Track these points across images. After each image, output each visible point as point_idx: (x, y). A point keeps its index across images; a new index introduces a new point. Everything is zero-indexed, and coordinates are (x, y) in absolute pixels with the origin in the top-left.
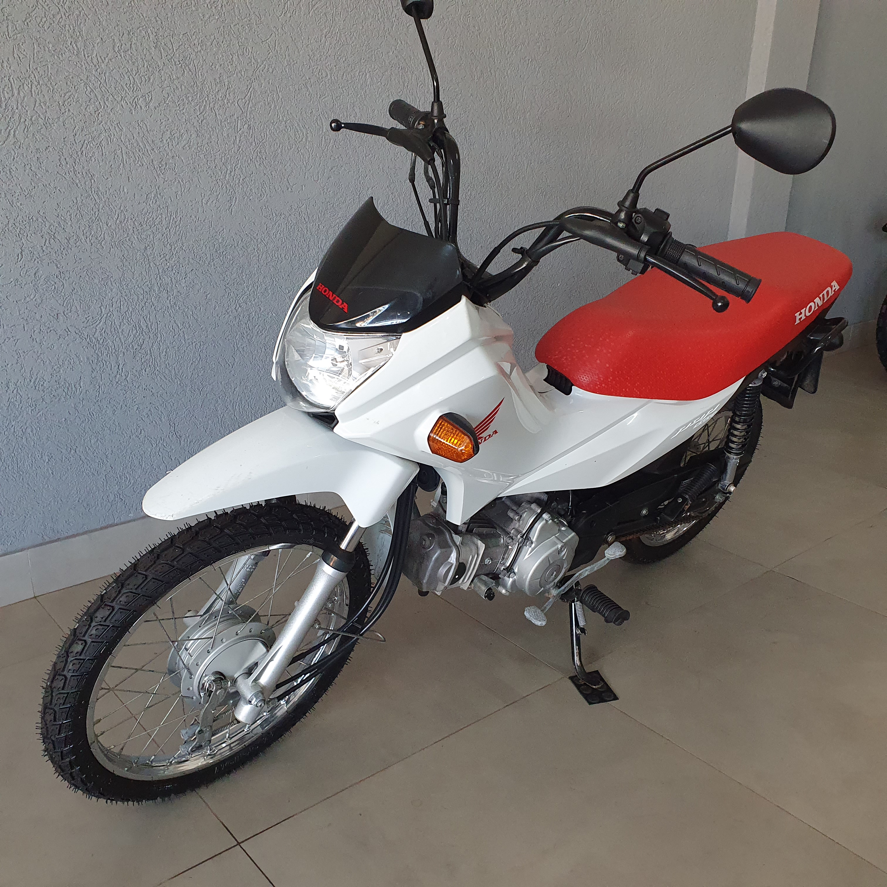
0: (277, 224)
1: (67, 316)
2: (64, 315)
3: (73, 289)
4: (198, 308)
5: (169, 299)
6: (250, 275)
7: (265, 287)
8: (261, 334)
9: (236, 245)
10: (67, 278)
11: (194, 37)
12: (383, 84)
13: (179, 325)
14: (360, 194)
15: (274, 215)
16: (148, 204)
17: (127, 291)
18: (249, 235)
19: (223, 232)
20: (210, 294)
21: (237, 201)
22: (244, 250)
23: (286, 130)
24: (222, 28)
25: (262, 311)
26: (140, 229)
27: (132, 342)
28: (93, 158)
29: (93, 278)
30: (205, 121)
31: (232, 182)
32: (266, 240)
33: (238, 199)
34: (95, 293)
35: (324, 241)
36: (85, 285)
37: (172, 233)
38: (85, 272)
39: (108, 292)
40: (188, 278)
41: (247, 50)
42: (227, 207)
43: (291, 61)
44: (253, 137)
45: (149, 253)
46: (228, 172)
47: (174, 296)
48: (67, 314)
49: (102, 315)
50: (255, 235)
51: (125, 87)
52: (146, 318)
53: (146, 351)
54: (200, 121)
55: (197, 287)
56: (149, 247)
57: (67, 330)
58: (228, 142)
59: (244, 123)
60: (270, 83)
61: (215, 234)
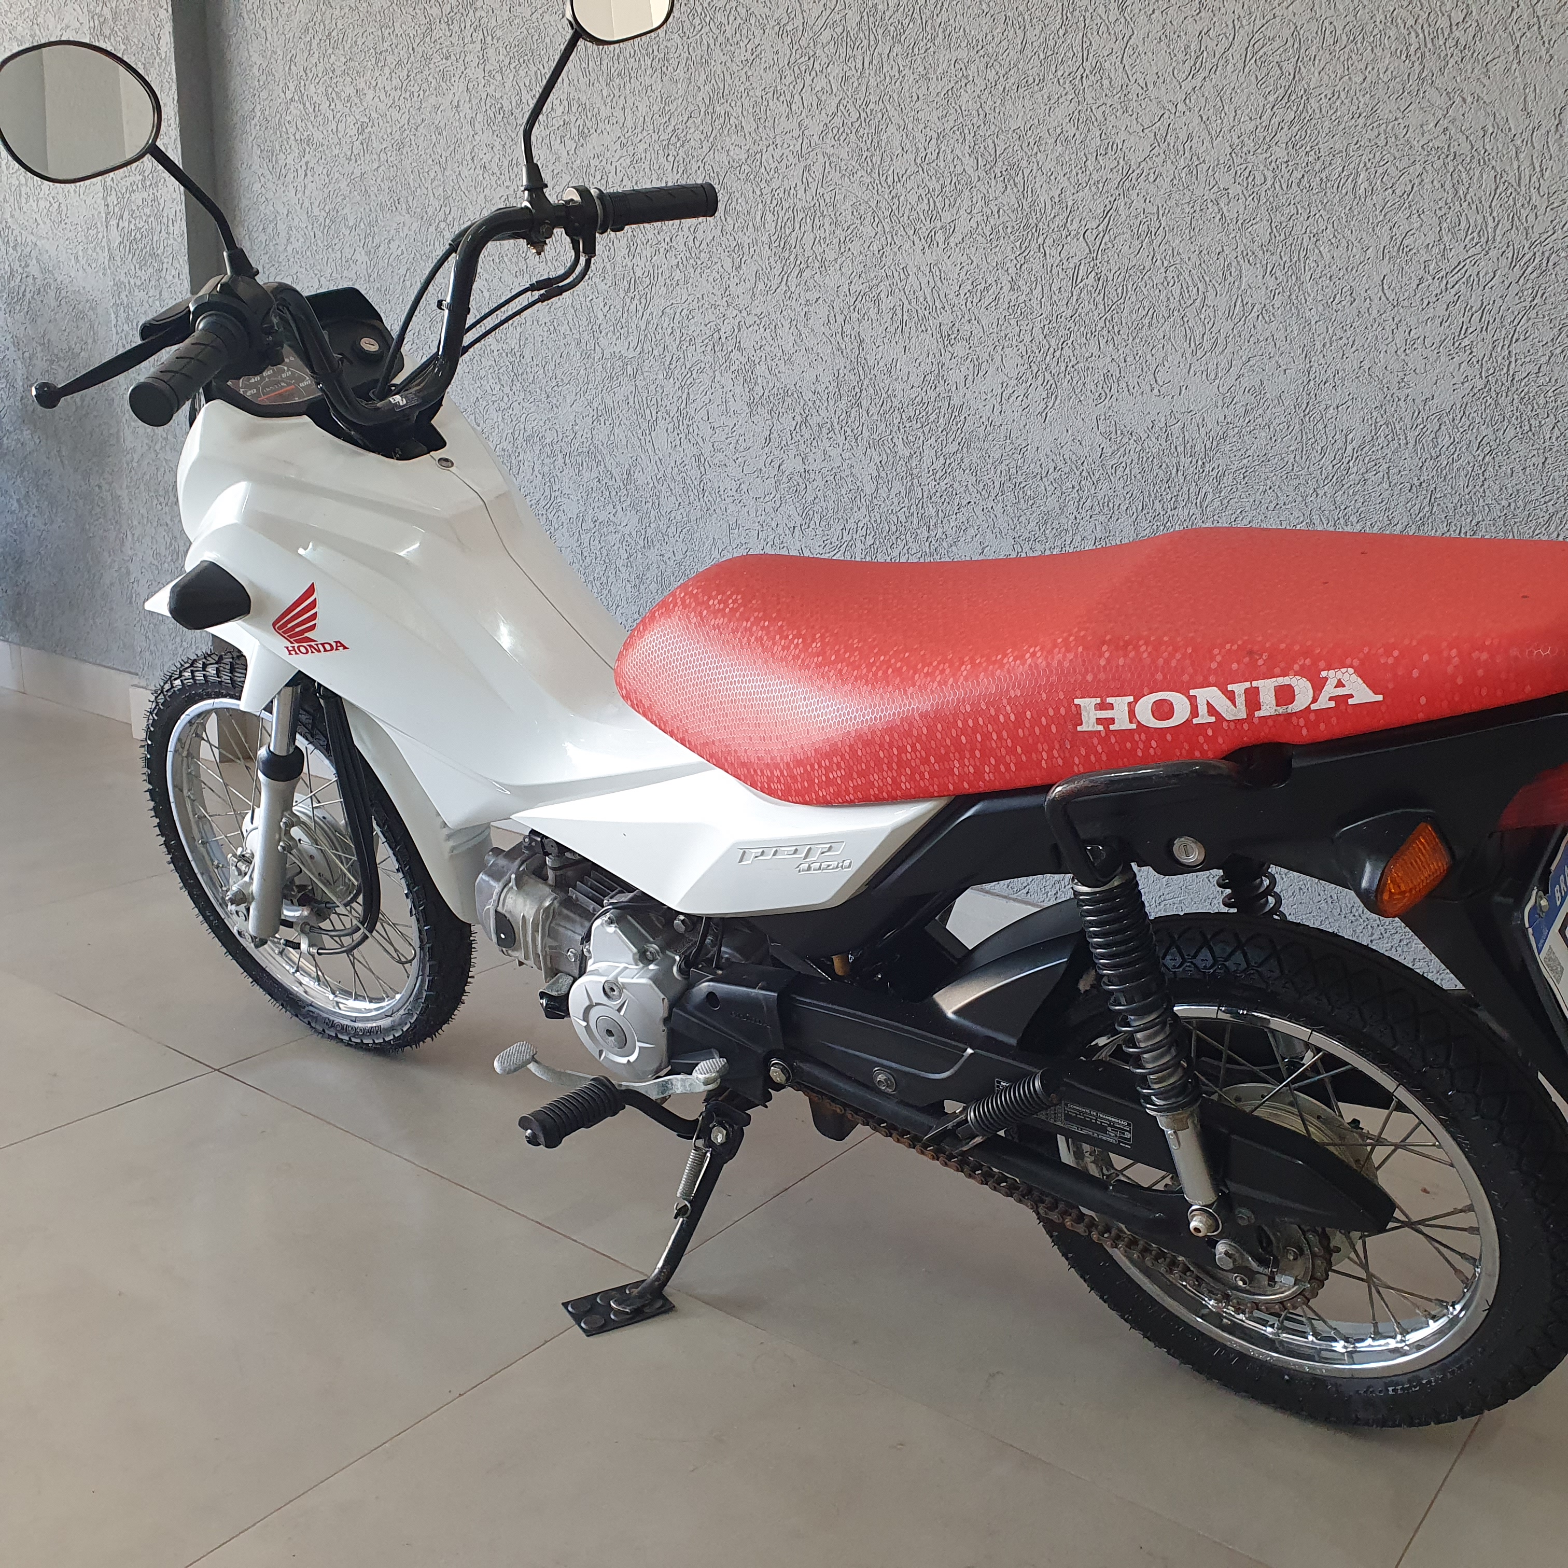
0: (1122, 450)
3: (815, 496)
5: (930, 540)
9: (1044, 475)
10: (811, 480)
11: (1030, 133)
12: (1399, 193)
14: (1305, 416)
15: (1119, 432)
16: (924, 389)
18: (1069, 462)
21: (1058, 401)
22: (1055, 485)
23: (1165, 283)
24: (1076, 113)
26: (908, 425)
28: (865, 316)
30: (1027, 266)
31: (1054, 369)
32: (1097, 474)
33: (1059, 398)
36: (830, 495)
37: (950, 440)
39: (854, 511)
40: (961, 513)
41: (1115, 146)
42: (1039, 409)
43: (1195, 158)
44: (1102, 294)
45: (914, 465)
46: (1052, 350)
48: (804, 529)
49: (842, 543)
50: (1080, 462)
51: (921, 214)
54: (1018, 267)
57: (800, 551)
58: (1057, 302)
59: (1089, 271)
60: (1148, 201)
61: (1013, 451)
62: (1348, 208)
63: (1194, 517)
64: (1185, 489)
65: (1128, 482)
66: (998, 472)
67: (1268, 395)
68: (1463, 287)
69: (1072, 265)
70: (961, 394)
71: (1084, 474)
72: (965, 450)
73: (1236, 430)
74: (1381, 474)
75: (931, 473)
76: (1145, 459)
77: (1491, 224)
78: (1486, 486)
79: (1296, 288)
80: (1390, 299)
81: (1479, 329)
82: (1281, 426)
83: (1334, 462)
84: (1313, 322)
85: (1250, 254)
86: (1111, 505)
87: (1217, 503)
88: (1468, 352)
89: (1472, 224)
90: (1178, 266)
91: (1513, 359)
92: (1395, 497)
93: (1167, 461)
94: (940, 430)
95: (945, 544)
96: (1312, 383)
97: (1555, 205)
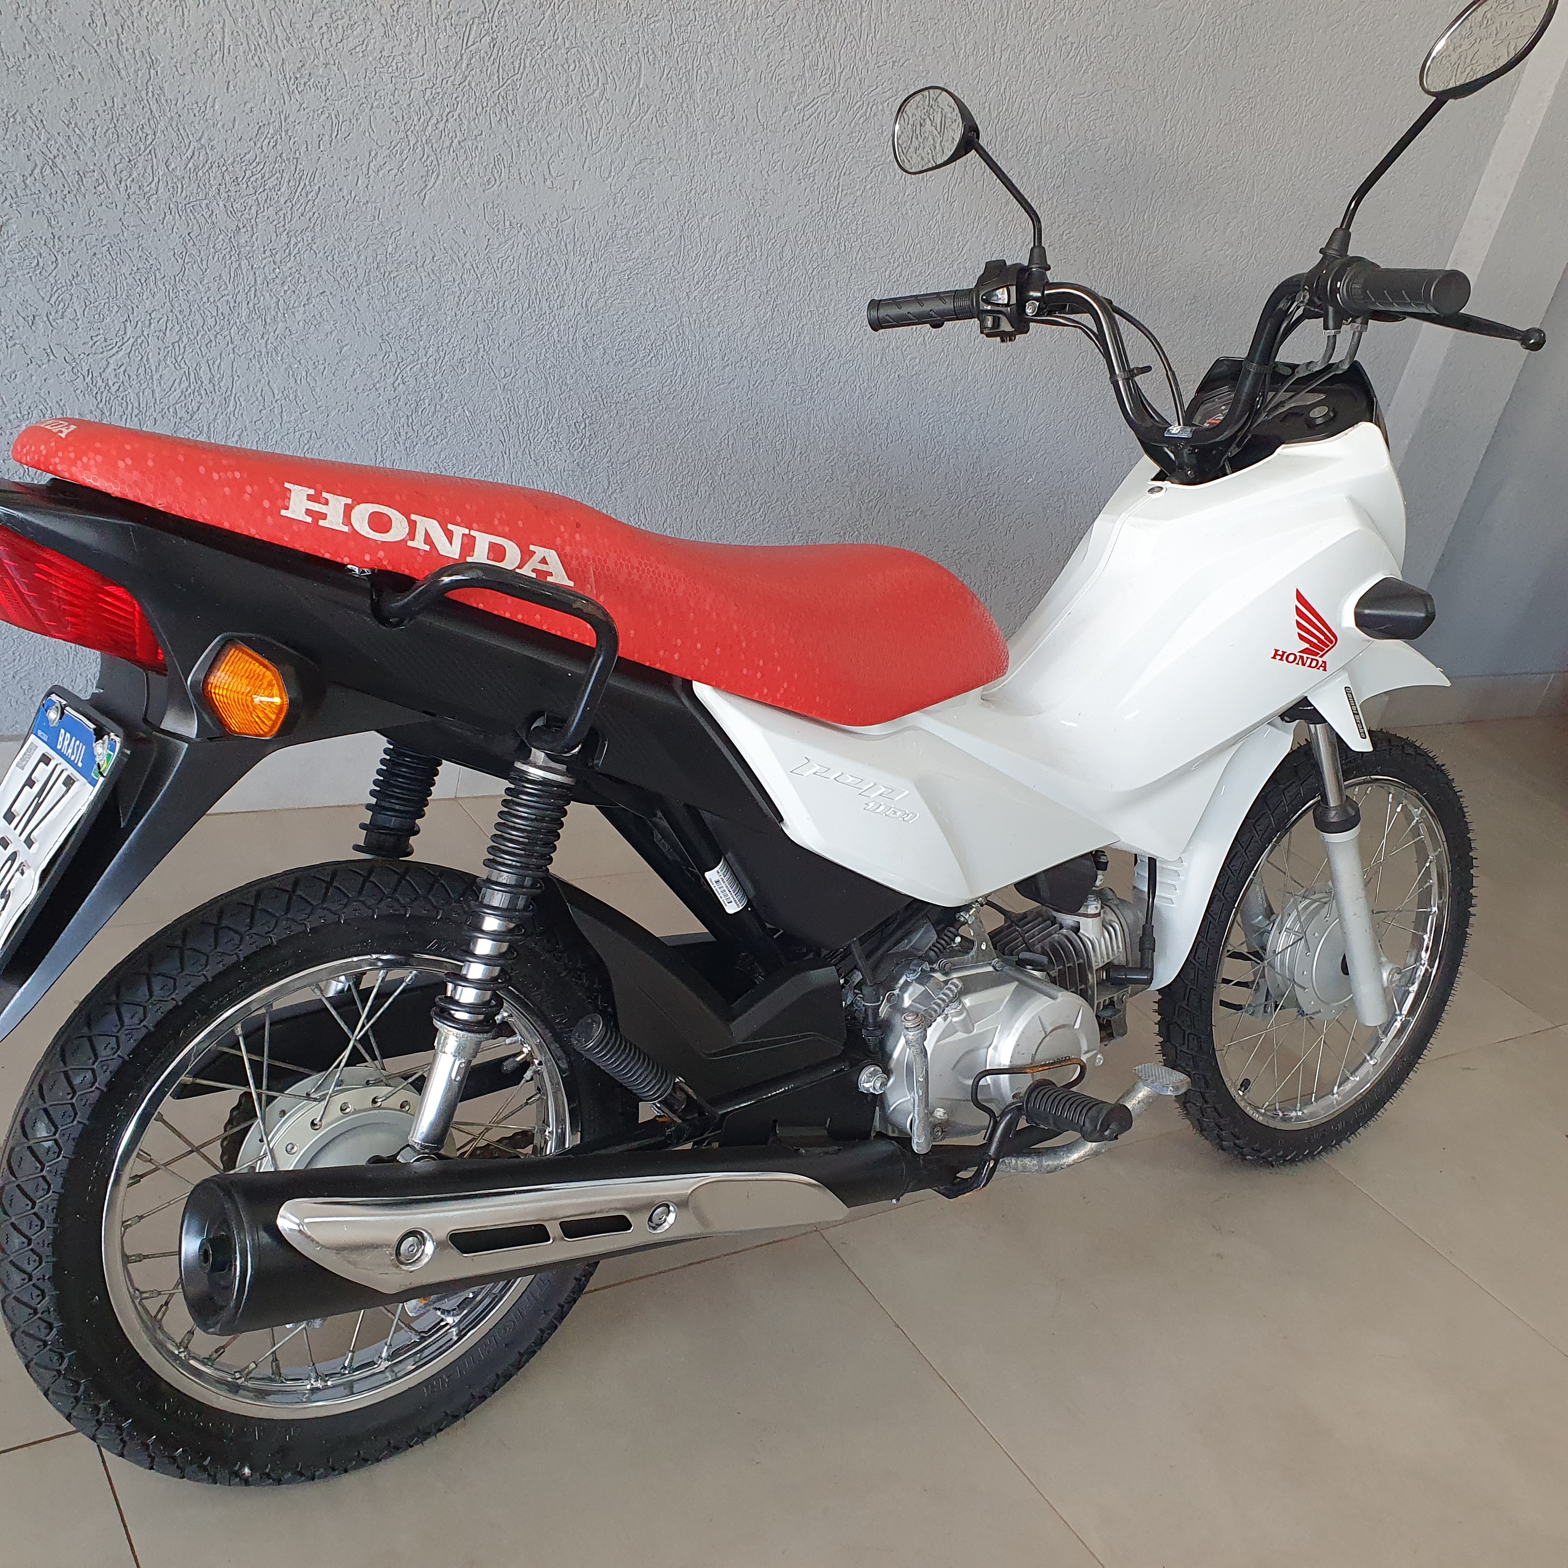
0: (510, 242)
1: (54, 324)
2: (49, 320)
3: (75, 274)
4: (319, 367)
5: (266, 337)
6: (435, 327)
7: (461, 356)
8: (433, 443)
9: (419, 264)
10: (65, 251)
12: (777, 23)
13: (276, 393)
14: (685, 222)
15: (507, 223)
16: (259, 145)
17: (185, 306)
18: (450, 252)
19: (398, 233)
20: (349, 347)
21: (439, 181)
22: (433, 277)
23: (566, 66)
26: (233, 189)
27: (177, 403)
28: (161, 27)
29: (121, 262)
30: (405, 9)
31: (436, 142)
32: (482, 268)
33: (441, 177)
34: (119, 293)
35: (595, 297)
36: (101, 273)
37: (297, 214)
38: (106, 248)
39: (145, 297)
40: (311, 306)
42: (417, 188)
44: (497, 65)
46: (434, 121)
47: (277, 332)
48: (54, 320)
49: (125, 340)
50: (461, 254)
52: (213, 364)
53: (200, 425)
54: (395, 7)
55: (328, 328)
56: (245, 230)
57: (49, 350)
58: (443, 63)
59: (483, 33)
61: (383, 234)
62: (737, 26)
63: (578, 317)
64: (571, 288)
65: (515, 278)
66: (362, 257)
67: (655, 199)
68: (814, 121)
69: (462, 21)
70: (315, 157)
71: (467, 266)
72: (317, 229)
73: (624, 231)
74: (740, 282)
75: (268, 253)
76: (533, 254)
77: (838, 70)
78: (811, 296)
79: (688, 96)
80: (762, 122)
81: (821, 160)
82: (664, 231)
83: (704, 269)
84: (699, 134)
85: (650, 52)
86: (495, 302)
87: (601, 304)
88: (811, 180)
89: (826, 67)
90: (580, 50)
91: (840, 190)
92: (747, 303)
94: (282, 201)
96: (693, 192)
97: (880, 64)
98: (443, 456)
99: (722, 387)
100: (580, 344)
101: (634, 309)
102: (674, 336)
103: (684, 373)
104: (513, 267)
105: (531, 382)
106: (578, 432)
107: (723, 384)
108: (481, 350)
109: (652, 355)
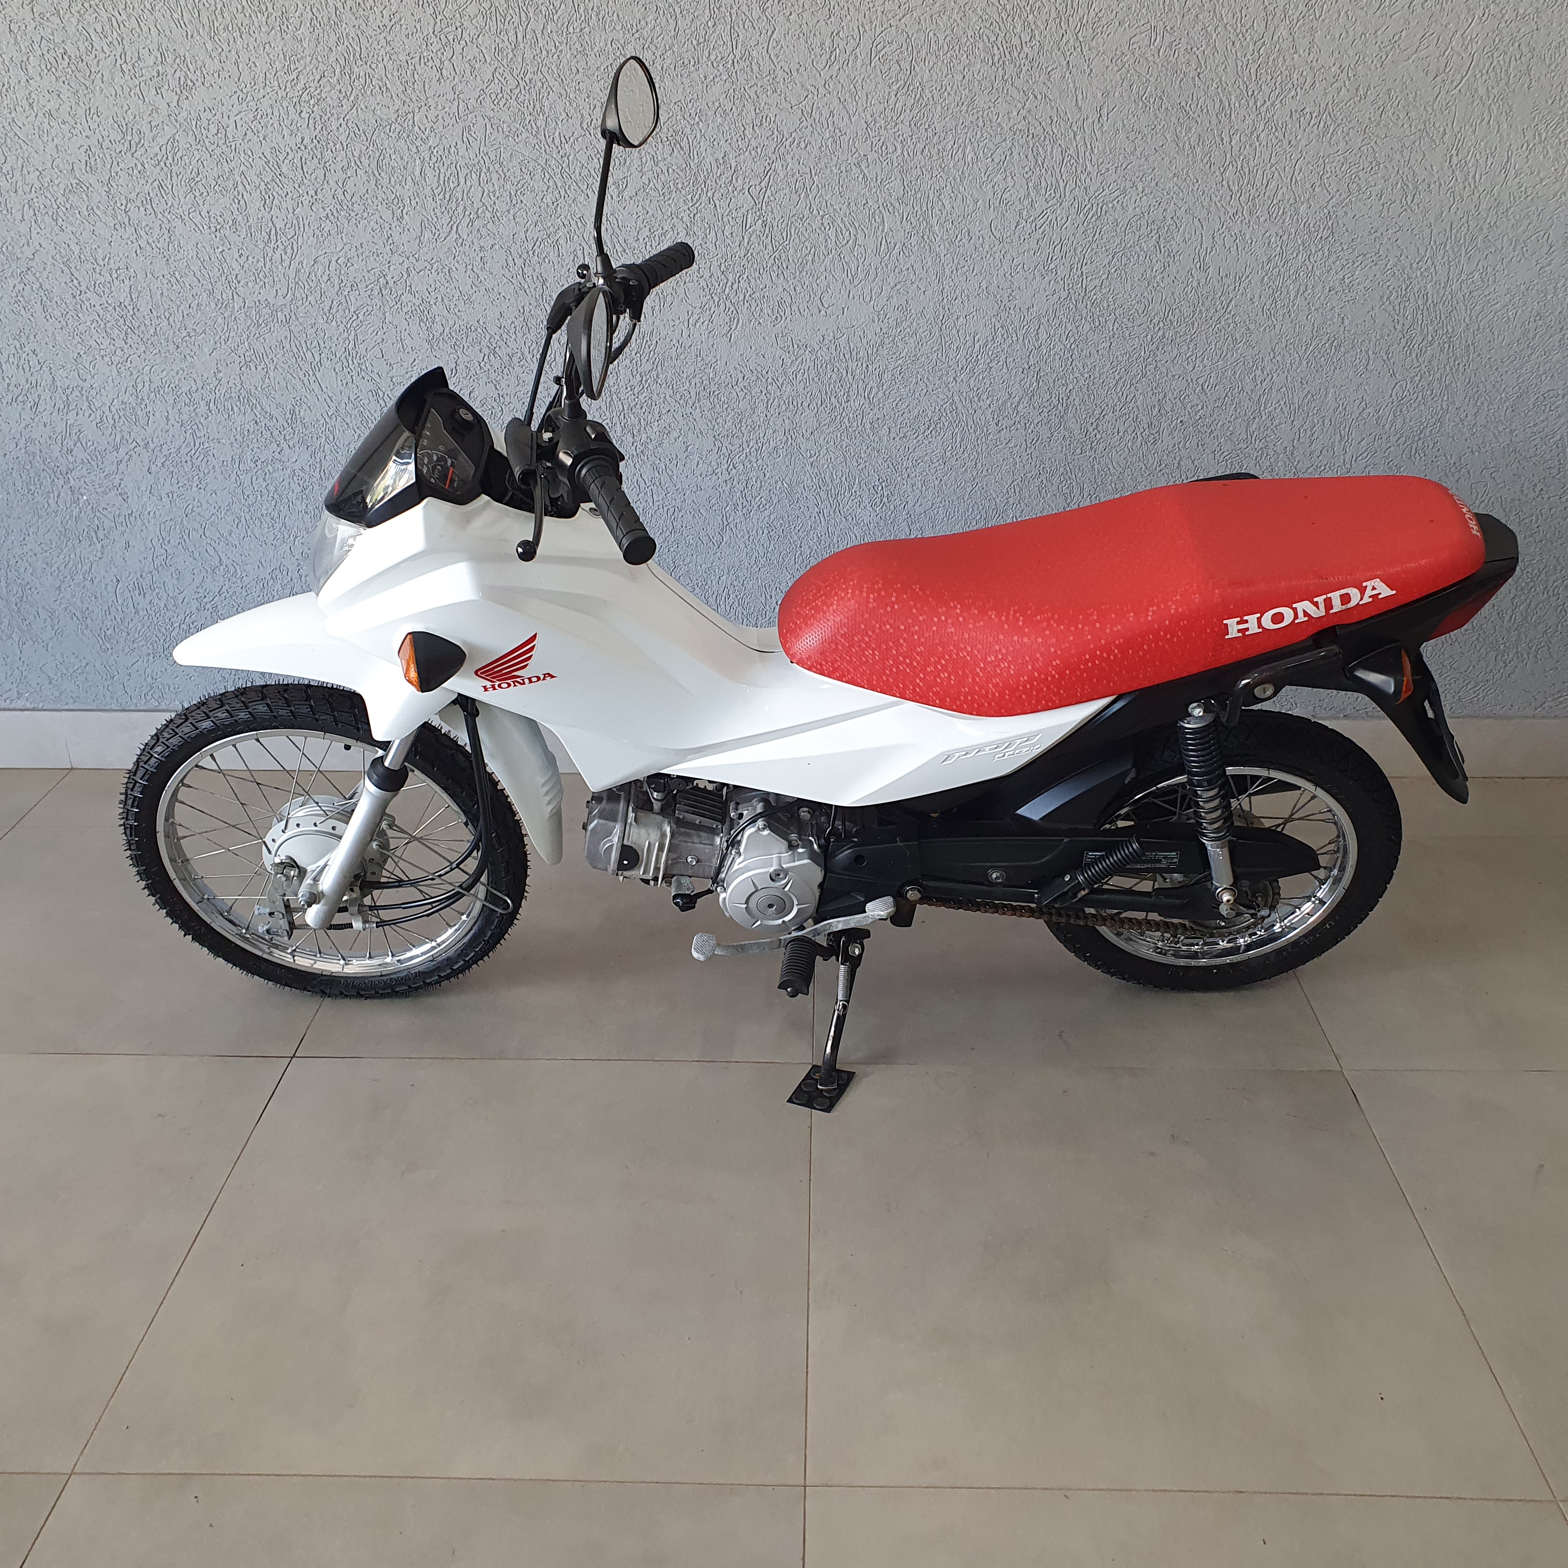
0: (800, 359)
4: (674, 461)
5: (635, 444)
6: (753, 426)
7: (775, 445)
8: (763, 508)
9: (734, 383)
10: (506, 403)
11: (690, 105)
12: (996, 161)
13: (646, 481)
14: (942, 324)
15: (795, 346)
18: (755, 372)
19: (716, 364)
20: (692, 445)
21: (740, 324)
22: (745, 391)
23: (823, 229)
24: (731, 91)
25: (767, 477)
28: (546, 260)
30: (699, 215)
31: (733, 298)
32: (781, 380)
33: (741, 321)
35: (874, 391)
37: (644, 361)
40: (662, 420)
41: (768, 119)
42: (724, 331)
43: (837, 131)
44: (770, 238)
45: (611, 383)
46: (729, 284)
50: (764, 372)
51: (593, 172)
54: (692, 216)
55: (675, 434)
58: (730, 244)
59: (756, 218)
60: (801, 163)
61: (705, 366)
62: (960, 171)
63: (863, 407)
64: (855, 386)
65: (808, 384)
66: (693, 384)
67: (913, 311)
68: (1047, 228)
69: (740, 214)
70: (651, 322)
71: (770, 380)
72: (659, 368)
73: (891, 339)
74: (1001, 363)
75: (629, 389)
77: (1062, 185)
78: (1074, 365)
79: (927, 230)
80: (997, 237)
81: (1060, 257)
82: (925, 333)
83: (967, 357)
84: (942, 256)
85: (889, 205)
86: (795, 403)
87: (881, 394)
88: (1054, 274)
89: (1049, 184)
90: (832, 215)
91: (1085, 277)
92: (1012, 378)
93: (838, 366)
94: (634, 353)
95: (650, 446)
96: (945, 300)
97: (1103, 172)
98: (772, 518)
99: (1000, 447)
100: (868, 426)
101: (909, 395)
102: (948, 412)
103: (962, 441)
104: (805, 377)
105: (833, 459)
106: (877, 493)
107: (1001, 444)
108: (790, 439)
109: (931, 429)
